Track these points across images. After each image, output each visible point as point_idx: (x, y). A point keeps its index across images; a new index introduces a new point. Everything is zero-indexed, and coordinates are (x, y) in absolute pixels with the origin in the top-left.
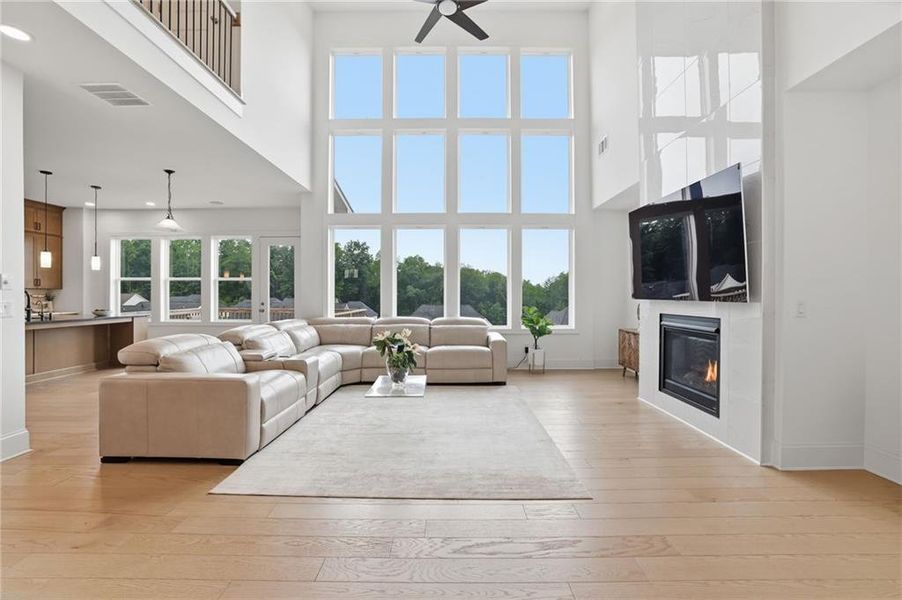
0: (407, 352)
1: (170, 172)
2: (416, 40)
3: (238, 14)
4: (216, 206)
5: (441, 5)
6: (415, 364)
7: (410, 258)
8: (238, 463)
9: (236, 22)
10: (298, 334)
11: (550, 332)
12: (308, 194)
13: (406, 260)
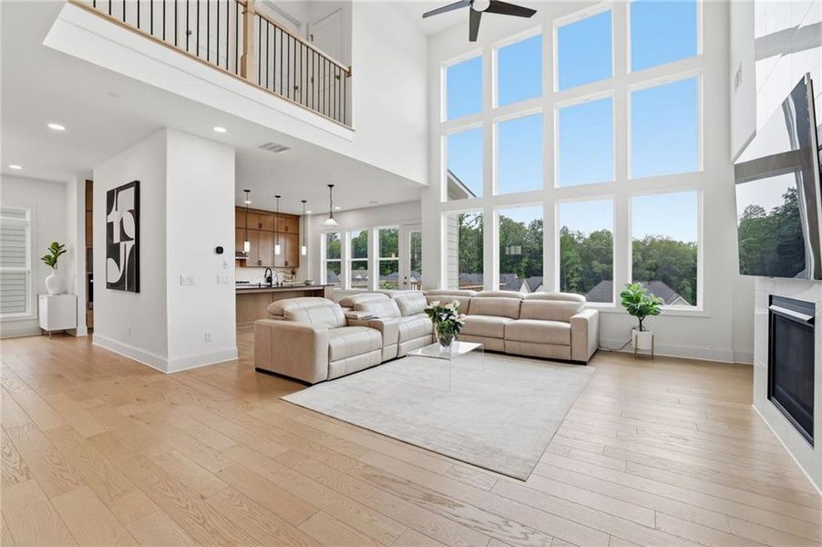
0: (453, 321)
1: (331, 186)
2: (471, 40)
3: (350, 68)
4: (373, 205)
5: (474, 4)
6: (458, 331)
7: (597, 232)
8: (309, 385)
9: (349, 74)
10: (404, 301)
11: (656, 313)
12: (425, 187)
13: (592, 235)
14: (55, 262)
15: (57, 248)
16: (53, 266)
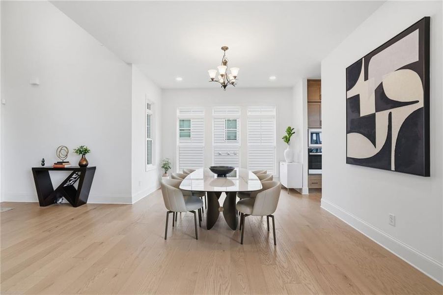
14: (289, 140)
15: (290, 131)
16: (288, 143)
